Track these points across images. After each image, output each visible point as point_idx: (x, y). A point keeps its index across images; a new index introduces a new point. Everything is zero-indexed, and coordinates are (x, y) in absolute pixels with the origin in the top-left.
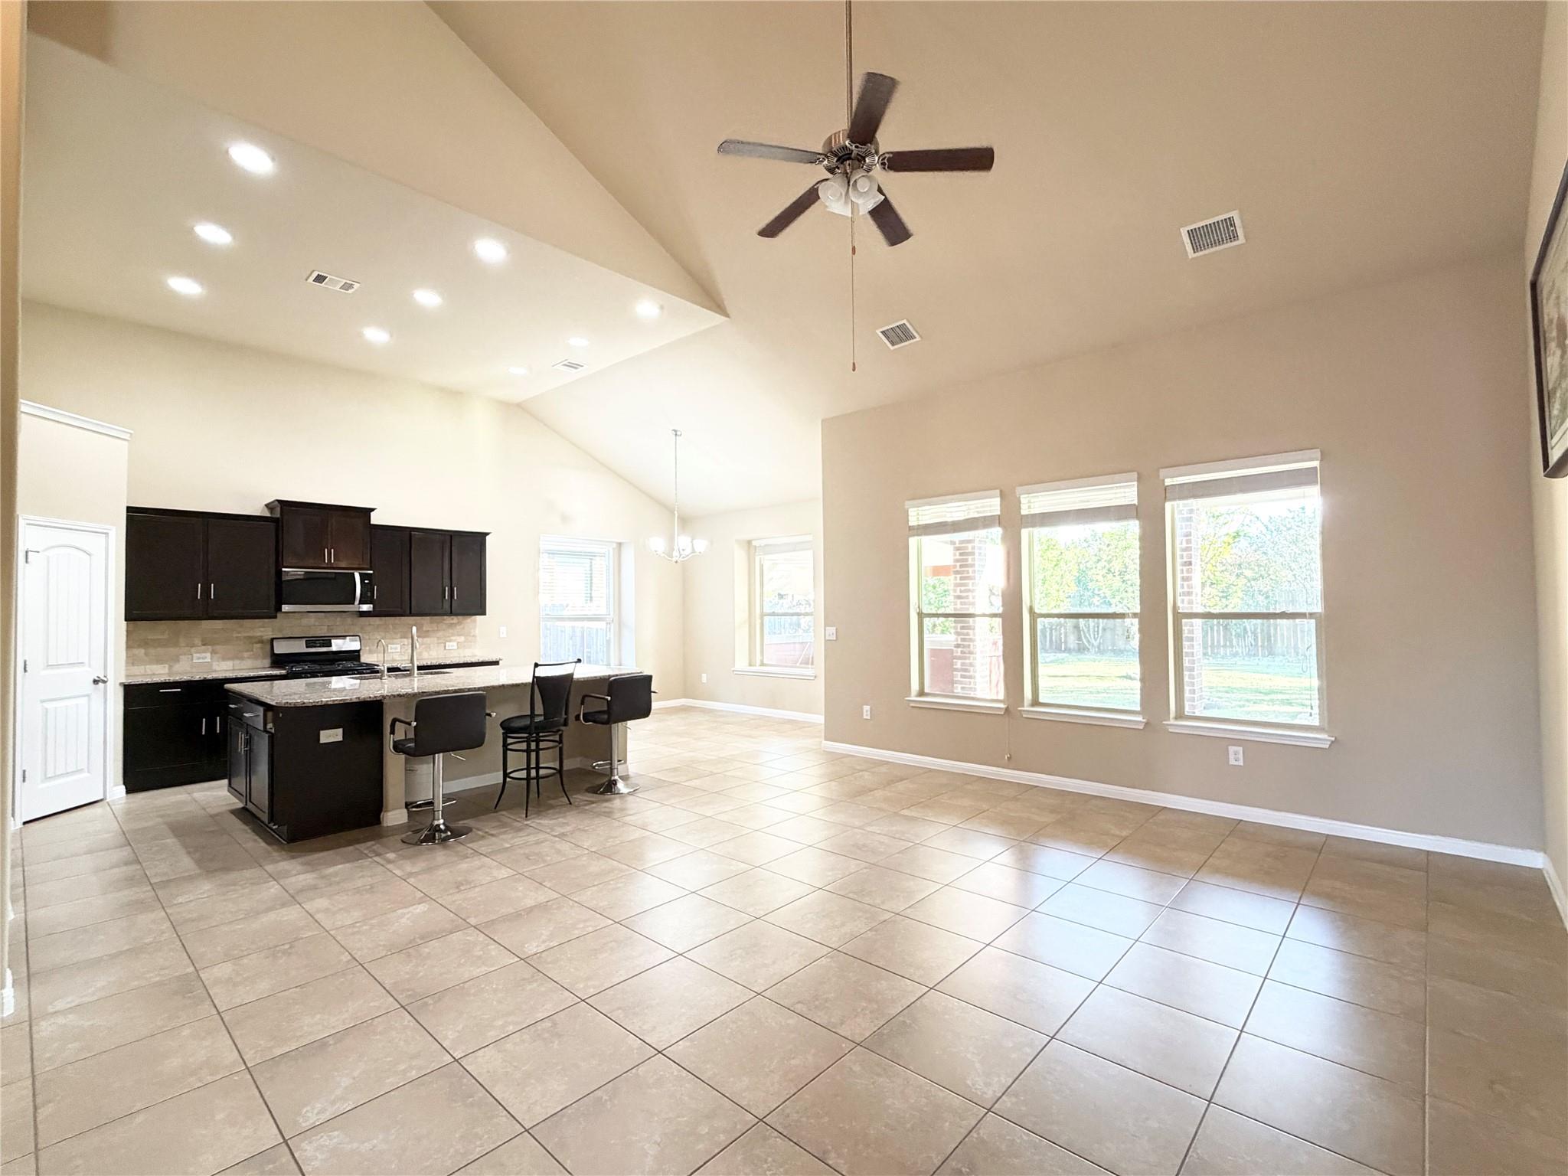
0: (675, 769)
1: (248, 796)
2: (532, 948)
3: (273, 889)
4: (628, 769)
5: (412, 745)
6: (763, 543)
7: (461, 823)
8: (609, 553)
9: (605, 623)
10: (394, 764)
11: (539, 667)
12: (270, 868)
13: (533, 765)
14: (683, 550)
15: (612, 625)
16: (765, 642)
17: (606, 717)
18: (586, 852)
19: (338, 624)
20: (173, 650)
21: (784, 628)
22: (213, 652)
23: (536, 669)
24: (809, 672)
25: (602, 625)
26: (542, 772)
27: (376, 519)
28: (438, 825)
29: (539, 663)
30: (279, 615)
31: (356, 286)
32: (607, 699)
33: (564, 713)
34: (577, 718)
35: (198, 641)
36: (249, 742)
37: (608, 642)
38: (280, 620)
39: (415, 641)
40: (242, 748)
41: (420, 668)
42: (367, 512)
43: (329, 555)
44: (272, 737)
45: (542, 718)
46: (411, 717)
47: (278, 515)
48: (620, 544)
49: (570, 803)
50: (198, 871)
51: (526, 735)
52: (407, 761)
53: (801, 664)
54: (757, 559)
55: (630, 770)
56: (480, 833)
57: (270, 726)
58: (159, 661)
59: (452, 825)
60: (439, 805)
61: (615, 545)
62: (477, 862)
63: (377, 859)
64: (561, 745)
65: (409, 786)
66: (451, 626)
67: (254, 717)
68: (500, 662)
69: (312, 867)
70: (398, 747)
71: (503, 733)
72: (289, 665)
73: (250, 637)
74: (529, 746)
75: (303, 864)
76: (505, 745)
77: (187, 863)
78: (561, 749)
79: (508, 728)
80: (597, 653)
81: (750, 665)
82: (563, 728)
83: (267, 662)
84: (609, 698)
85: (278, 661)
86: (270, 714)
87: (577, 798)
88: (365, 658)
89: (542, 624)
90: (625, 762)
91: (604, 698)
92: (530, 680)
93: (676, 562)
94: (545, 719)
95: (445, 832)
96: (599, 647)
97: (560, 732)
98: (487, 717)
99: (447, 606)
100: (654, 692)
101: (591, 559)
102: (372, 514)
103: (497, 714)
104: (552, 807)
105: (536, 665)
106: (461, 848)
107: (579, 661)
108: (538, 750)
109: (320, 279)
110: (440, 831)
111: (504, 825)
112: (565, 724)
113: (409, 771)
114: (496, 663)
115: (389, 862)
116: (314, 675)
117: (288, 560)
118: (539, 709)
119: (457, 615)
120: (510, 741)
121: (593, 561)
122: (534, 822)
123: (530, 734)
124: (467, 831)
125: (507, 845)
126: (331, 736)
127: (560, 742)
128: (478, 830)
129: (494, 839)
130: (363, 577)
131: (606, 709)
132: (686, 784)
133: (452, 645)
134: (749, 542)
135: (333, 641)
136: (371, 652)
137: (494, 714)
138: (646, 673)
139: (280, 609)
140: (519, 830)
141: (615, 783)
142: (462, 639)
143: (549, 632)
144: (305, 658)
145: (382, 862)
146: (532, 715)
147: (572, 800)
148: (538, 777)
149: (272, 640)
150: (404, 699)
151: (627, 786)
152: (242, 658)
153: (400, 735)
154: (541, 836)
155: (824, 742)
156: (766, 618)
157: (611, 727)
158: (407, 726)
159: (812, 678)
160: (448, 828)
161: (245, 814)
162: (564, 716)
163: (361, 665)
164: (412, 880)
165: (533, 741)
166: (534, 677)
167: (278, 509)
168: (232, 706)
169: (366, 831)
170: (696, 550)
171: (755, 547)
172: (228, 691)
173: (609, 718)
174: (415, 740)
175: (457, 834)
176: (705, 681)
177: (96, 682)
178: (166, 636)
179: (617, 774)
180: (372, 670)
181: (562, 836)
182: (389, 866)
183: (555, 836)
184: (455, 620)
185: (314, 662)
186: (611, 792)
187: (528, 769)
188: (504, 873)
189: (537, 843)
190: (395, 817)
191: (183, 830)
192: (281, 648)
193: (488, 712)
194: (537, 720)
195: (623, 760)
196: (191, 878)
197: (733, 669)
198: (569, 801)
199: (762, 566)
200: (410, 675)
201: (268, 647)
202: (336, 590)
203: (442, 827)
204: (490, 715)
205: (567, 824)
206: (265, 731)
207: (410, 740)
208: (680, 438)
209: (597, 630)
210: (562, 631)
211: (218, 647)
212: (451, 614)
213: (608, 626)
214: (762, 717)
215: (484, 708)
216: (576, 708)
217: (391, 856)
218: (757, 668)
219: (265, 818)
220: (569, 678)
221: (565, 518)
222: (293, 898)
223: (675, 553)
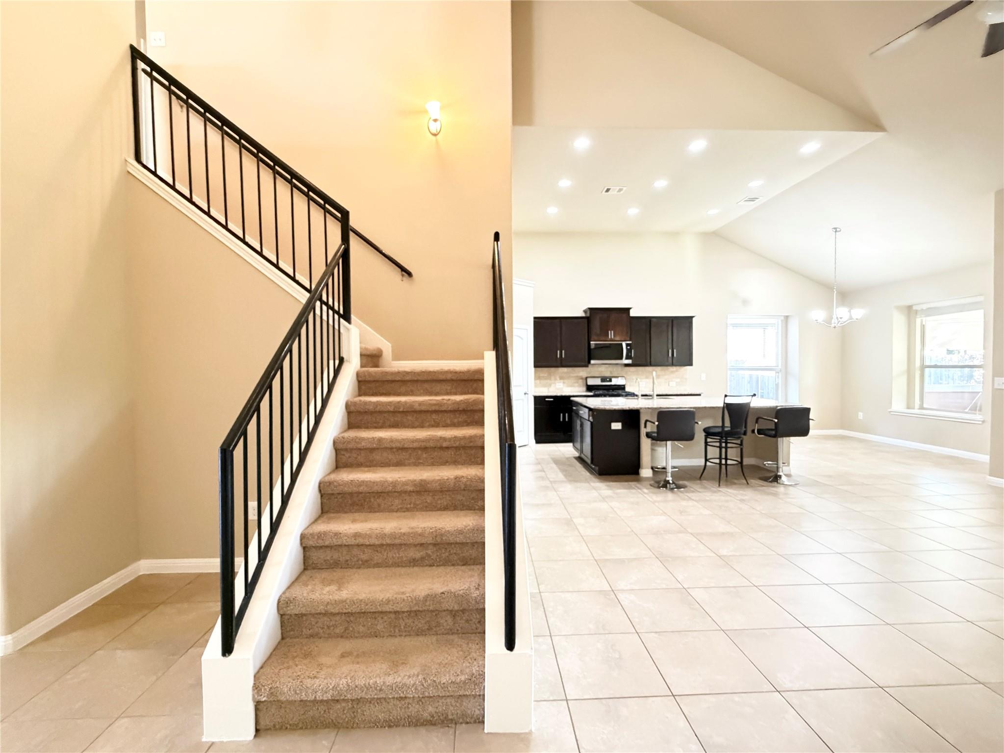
0: (830, 476)
1: (581, 451)
2: (724, 552)
3: (595, 494)
4: (790, 471)
5: (656, 435)
6: (925, 307)
7: (681, 482)
8: (778, 324)
9: (774, 372)
10: (646, 444)
11: (728, 397)
12: (592, 484)
13: (723, 456)
14: (841, 318)
15: (780, 374)
16: (926, 390)
17: (774, 432)
18: (759, 513)
19: (616, 371)
20: (548, 381)
21: (953, 379)
22: (564, 383)
23: (726, 398)
24: (978, 417)
25: (773, 373)
26: (729, 462)
27: (633, 314)
28: (669, 481)
29: (728, 395)
30: (590, 366)
31: (625, 188)
32: (774, 421)
33: (744, 427)
34: (753, 431)
35: (558, 379)
36: (582, 425)
37: (777, 385)
38: (590, 368)
39: (655, 380)
40: (578, 428)
41: (657, 395)
42: (627, 310)
43: (611, 334)
44: (592, 423)
45: (729, 429)
46: (655, 419)
47: (588, 315)
48: (787, 317)
49: (748, 484)
50: (565, 480)
51: (719, 438)
52: (652, 444)
53: (970, 410)
54: (918, 321)
55: (792, 471)
56: (692, 489)
57: (591, 418)
58: (544, 386)
59: (676, 482)
60: (669, 470)
61: (783, 318)
62: (691, 503)
63: (639, 491)
64: (742, 447)
65: (653, 458)
66: (673, 372)
67: (584, 413)
68: (702, 395)
69: (610, 488)
70: (648, 435)
71: (705, 435)
72: (594, 390)
73: (577, 376)
74: (721, 444)
75: (608, 486)
76: (706, 443)
77: (561, 476)
78: (742, 450)
79: (708, 433)
80: (768, 393)
81: (908, 408)
82: (743, 436)
83: (585, 389)
84: (776, 421)
85: (590, 388)
86: (591, 412)
87: (752, 481)
88: (627, 389)
89: (729, 372)
90: (788, 465)
91: (772, 421)
92: (722, 405)
93: (835, 327)
94: (731, 429)
95: (672, 484)
96: (770, 389)
97: (741, 439)
98: (696, 424)
99: (670, 360)
100: (813, 420)
101: (764, 328)
102: (631, 311)
103: (702, 424)
104: (735, 484)
105: (726, 396)
106: (681, 494)
107: (755, 395)
108: (726, 448)
109: (608, 190)
110: (669, 483)
111: (705, 488)
112: (745, 433)
113: (653, 450)
114: (699, 395)
115: (645, 493)
116: (605, 396)
117: (593, 337)
118: (728, 423)
119: (676, 366)
120: (709, 440)
121: (766, 330)
122: (724, 489)
123: (722, 437)
124: (684, 487)
125: (708, 499)
126: (616, 426)
127: (741, 444)
128: (691, 487)
129: (700, 494)
130: (627, 345)
131: (774, 428)
132: (840, 487)
133: (673, 384)
134: (910, 308)
135: (613, 379)
136: (630, 386)
137: (700, 423)
138: (806, 405)
139: (589, 362)
140: (715, 492)
141: (780, 477)
142: (678, 380)
143: (733, 378)
144: (600, 388)
145: (642, 493)
146: (723, 426)
147: (749, 482)
148: (726, 464)
149: (586, 378)
150: (650, 410)
151: (789, 481)
152: (574, 386)
153: (649, 429)
154: (729, 498)
155: (989, 477)
156: (927, 370)
157: (777, 441)
158: (652, 424)
159: (980, 423)
160: (673, 483)
161: (580, 459)
162: (744, 429)
163: (626, 392)
164: (657, 504)
165: (723, 442)
166: (724, 403)
167: (588, 312)
168: (574, 408)
169: (633, 477)
170: (853, 317)
171: (917, 310)
172: (572, 401)
173: (776, 433)
174: (658, 433)
175: (679, 487)
176: (861, 418)
177: (525, 394)
178: (546, 375)
179: (782, 472)
180: (633, 395)
181: (742, 501)
182: (645, 495)
183: (737, 500)
184: (674, 369)
185: (604, 389)
186: (777, 482)
187: (720, 458)
188: (706, 512)
189: (727, 501)
190: (646, 472)
191: (557, 462)
192: (591, 382)
193: (696, 421)
194: (726, 429)
195: (787, 463)
196: (562, 482)
197: (890, 410)
198: (747, 482)
199: (923, 327)
200: (652, 398)
201: (585, 381)
202: (614, 352)
203: (671, 482)
204: (697, 423)
205: (746, 495)
206: (589, 420)
207: (654, 432)
208: (839, 233)
209: (769, 377)
210: (742, 378)
211: (566, 381)
212: (673, 365)
213: (777, 374)
214: (916, 451)
215: (694, 419)
216: (751, 425)
217: (646, 491)
218: (916, 411)
219: (589, 461)
220: (748, 404)
221: (745, 302)
222: (604, 499)
223: (834, 321)
